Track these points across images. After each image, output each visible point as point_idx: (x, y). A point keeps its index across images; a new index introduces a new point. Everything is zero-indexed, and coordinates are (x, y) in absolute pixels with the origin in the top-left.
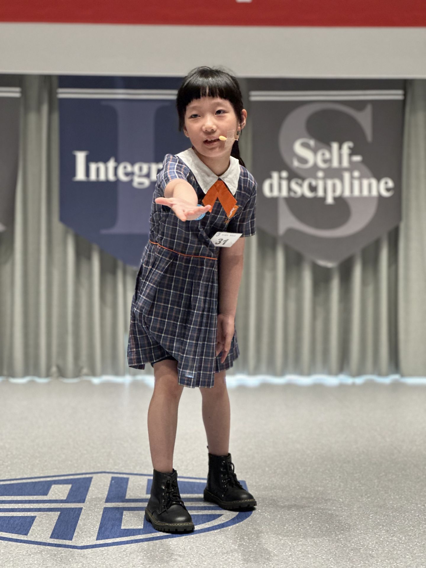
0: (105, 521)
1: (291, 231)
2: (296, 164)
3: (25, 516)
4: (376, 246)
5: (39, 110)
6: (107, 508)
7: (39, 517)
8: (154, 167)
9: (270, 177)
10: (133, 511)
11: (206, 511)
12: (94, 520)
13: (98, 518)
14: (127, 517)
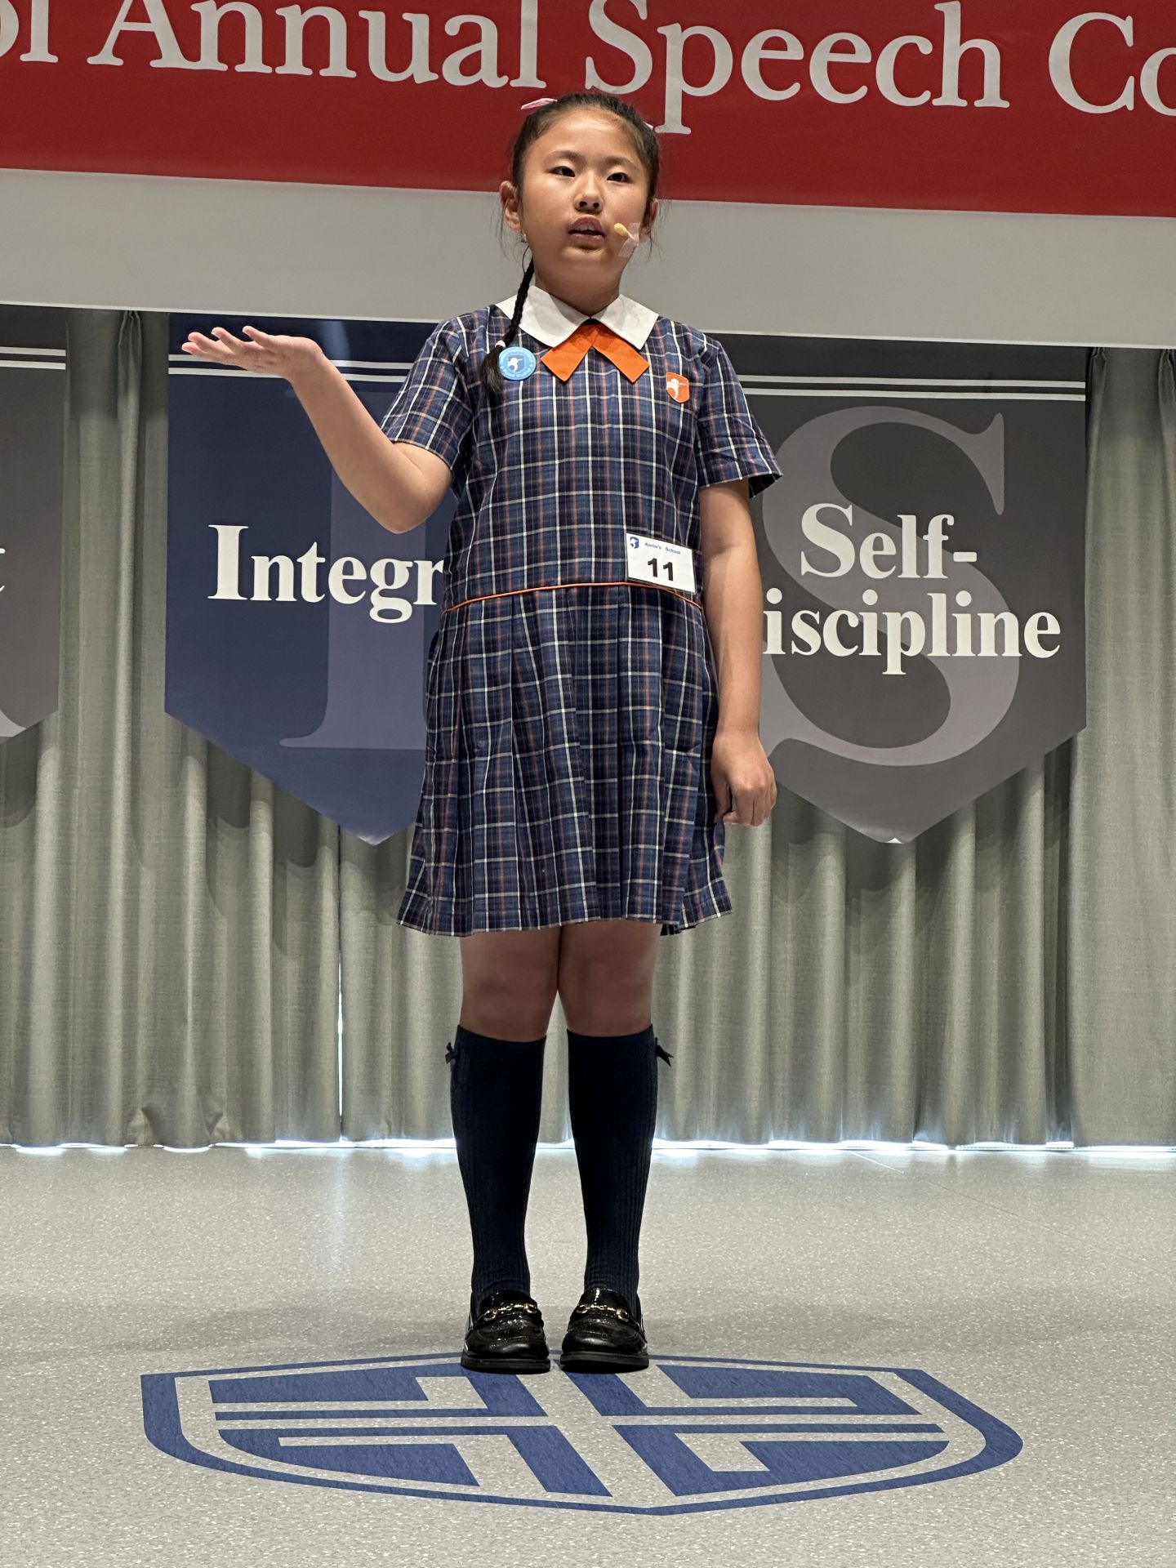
1: (791, 747)
2: (806, 567)
4: (1013, 794)
5: (112, 412)
6: (620, 1426)
7: (463, 1447)
8: (426, 570)
10: (700, 1434)
11: (894, 1434)
12: (617, 1452)
13: (623, 1449)
14: (697, 1446)
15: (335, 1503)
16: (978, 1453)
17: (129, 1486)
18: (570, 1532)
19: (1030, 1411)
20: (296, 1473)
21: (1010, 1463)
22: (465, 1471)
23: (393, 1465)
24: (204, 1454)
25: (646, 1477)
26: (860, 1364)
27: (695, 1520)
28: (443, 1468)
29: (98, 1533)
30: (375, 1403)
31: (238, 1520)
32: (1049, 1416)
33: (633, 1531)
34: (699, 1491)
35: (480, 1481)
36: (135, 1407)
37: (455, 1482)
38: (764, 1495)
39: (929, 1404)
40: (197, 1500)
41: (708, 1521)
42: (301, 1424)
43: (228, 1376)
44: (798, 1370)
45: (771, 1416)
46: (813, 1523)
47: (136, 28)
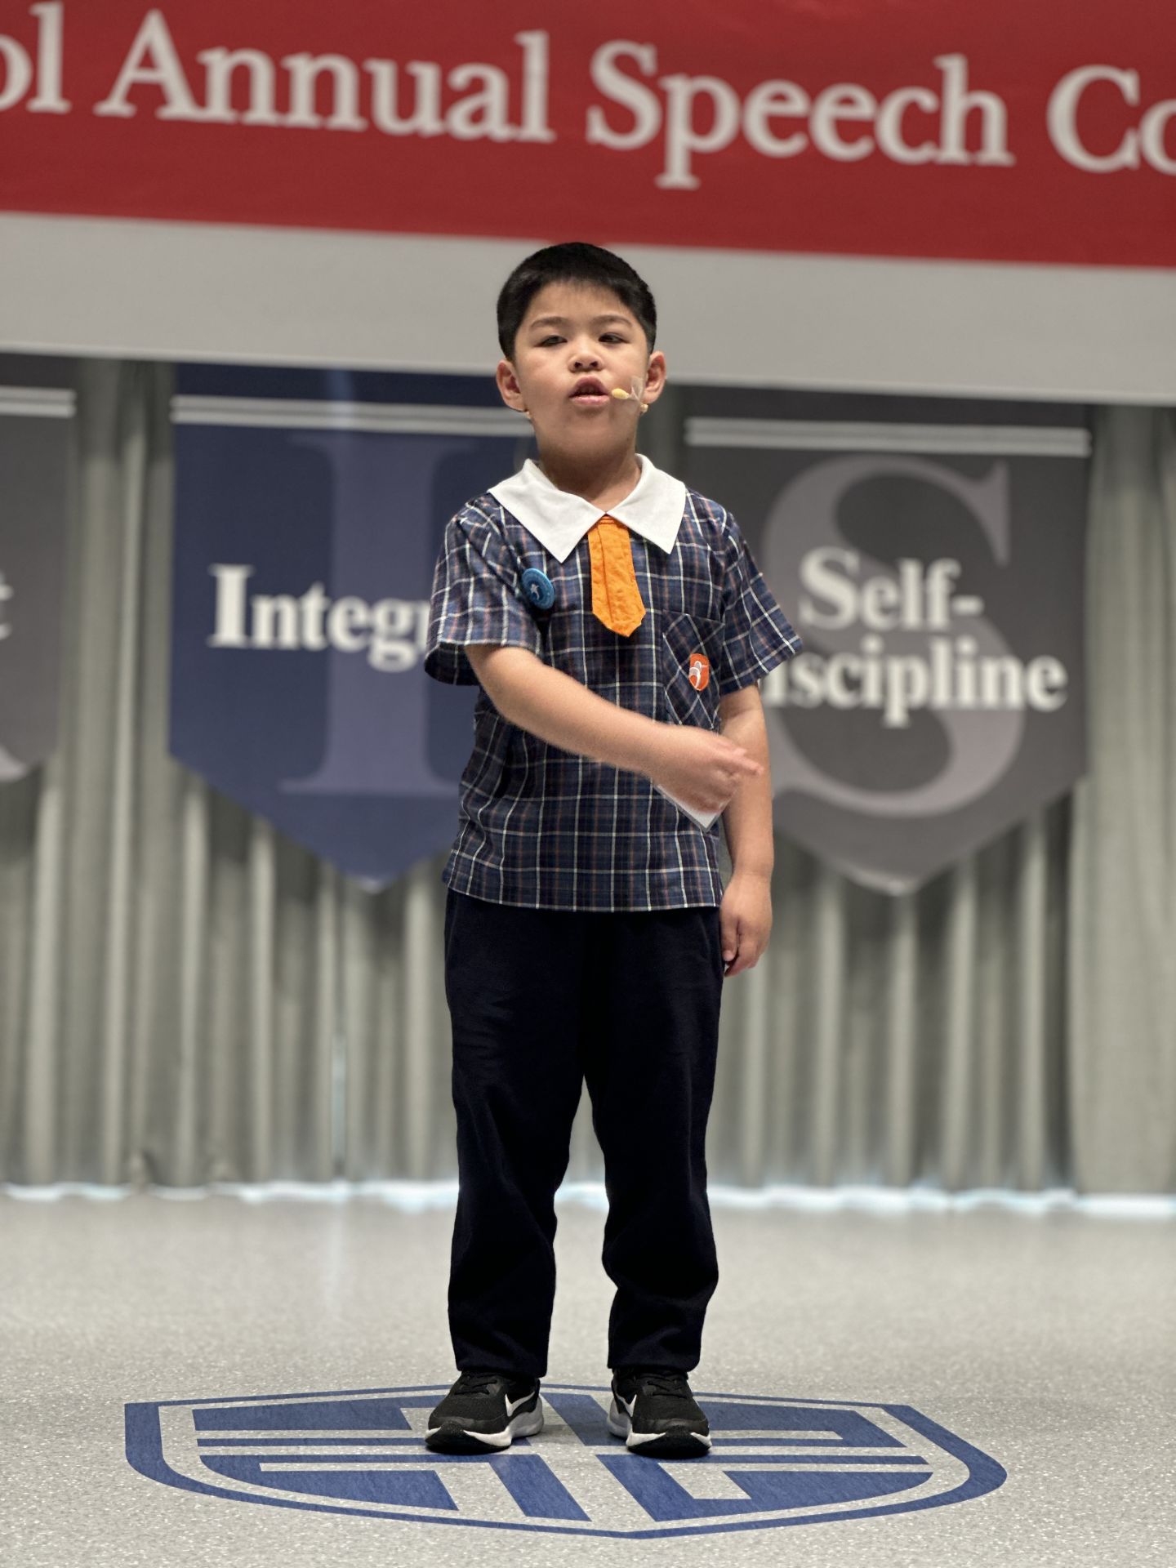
1: (792, 797)
4: (1012, 847)
5: (118, 453)
6: (604, 1456)
11: (877, 1465)
12: (599, 1479)
13: (605, 1477)
14: (680, 1475)
15: (312, 1525)
16: (961, 1483)
17: (107, 1506)
18: (546, 1552)
19: (1016, 1445)
20: (275, 1497)
21: (993, 1493)
22: (444, 1495)
23: (373, 1490)
24: (184, 1477)
25: (627, 1504)
26: (848, 1400)
27: (673, 1544)
28: (423, 1493)
29: (73, 1549)
30: (359, 1431)
31: (215, 1539)
32: (1035, 1450)
33: (611, 1553)
34: (679, 1517)
35: (460, 1506)
36: (118, 1433)
37: (435, 1506)
38: (744, 1521)
39: (914, 1438)
40: (175, 1521)
41: (686, 1545)
42: (283, 1451)
43: (212, 1406)
44: (785, 1404)
45: (756, 1448)
46: (792, 1547)
47: (146, 76)
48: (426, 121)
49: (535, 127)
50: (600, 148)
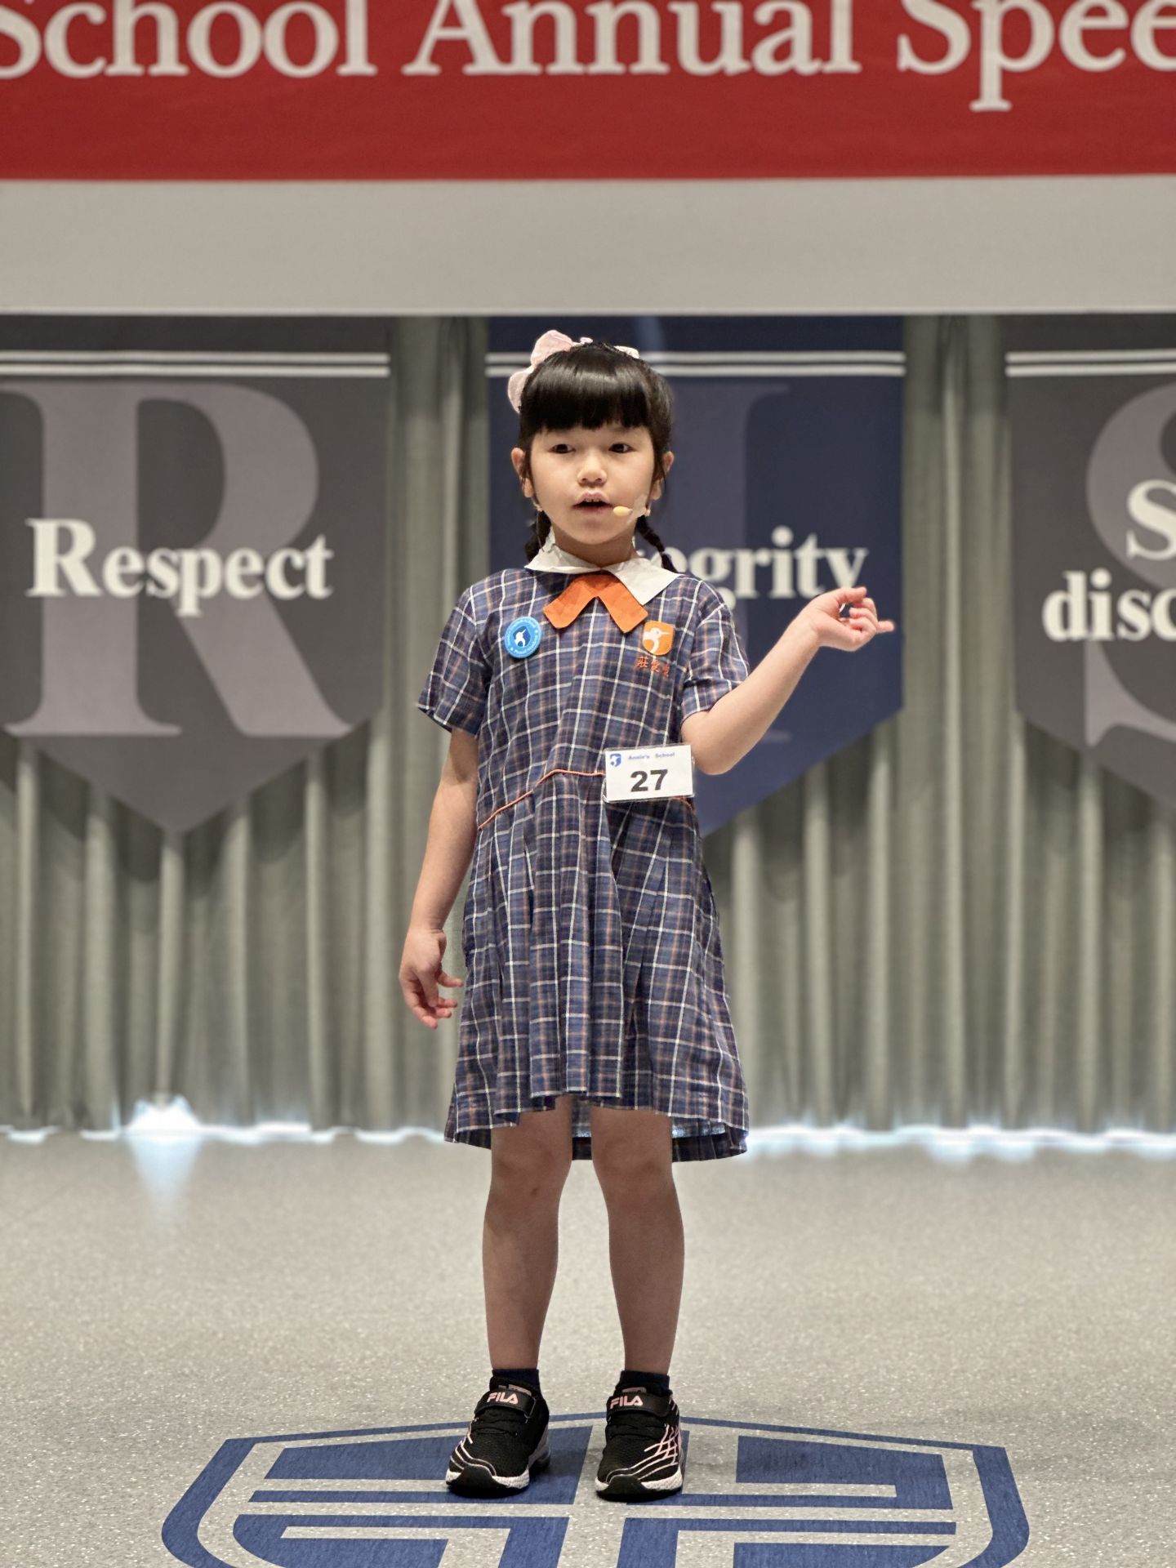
0: (630, 1559)
1: (1118, 734)
2: (1134, 548)
3: (417, 1540)
5: (437, 411)
6: (634, 1519)
7: (455, 1544)
8: (746, 561)
9: (1064, 586)
10: (703, 1532)
11: (901, 1535)
12: (601, 1555)
13: (610, 1550)
14: (687, 1547)
19: (1069, 1506)
24: (199, 1546)
26: (948, 1439)
39: (971, 1494)
42: (324, 1510)
47: (452, 33)
48: (731, 61)
49: (842, 60)
50: (910, 73)
